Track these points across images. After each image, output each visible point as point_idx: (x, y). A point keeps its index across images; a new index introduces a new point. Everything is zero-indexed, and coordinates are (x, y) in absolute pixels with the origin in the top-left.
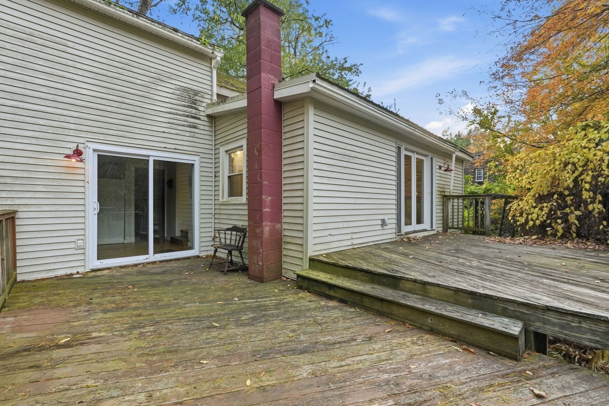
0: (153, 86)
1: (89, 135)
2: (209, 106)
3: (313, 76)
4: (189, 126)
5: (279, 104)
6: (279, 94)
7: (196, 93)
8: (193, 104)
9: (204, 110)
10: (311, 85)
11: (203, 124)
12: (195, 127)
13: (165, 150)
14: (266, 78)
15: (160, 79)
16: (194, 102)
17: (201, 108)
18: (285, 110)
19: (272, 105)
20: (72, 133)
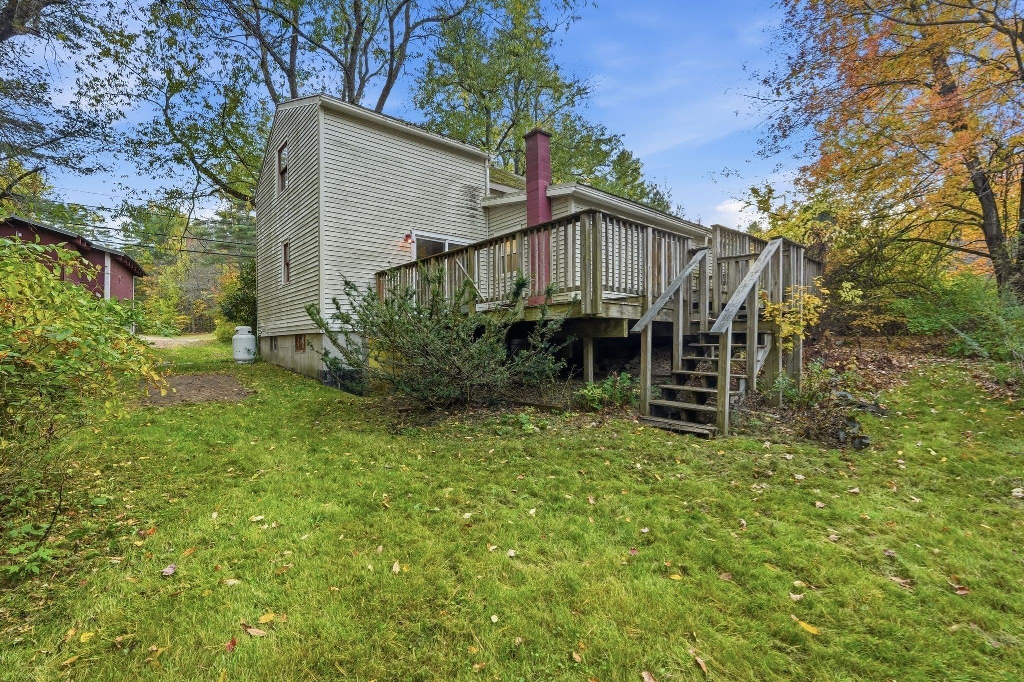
0: (448, 186)
1: (414, 225)
2: (485, 199)
3: (575, 183)
4: (471, 217)
5: (551, 200)
6: (551, 193)
7: (475, 189)
8: (473, 198)
9: (481, 203)
10: (574, 189)
11: (480, 214)
12: (474, 217)
13: (455, 235)
14: (542, 182)
15: (452, 180)
16: (474, 197)
17: (479, 202)
18: (553, 204)
19: (546, 201)
20: (405, 223)
